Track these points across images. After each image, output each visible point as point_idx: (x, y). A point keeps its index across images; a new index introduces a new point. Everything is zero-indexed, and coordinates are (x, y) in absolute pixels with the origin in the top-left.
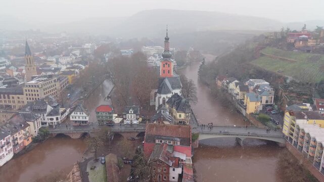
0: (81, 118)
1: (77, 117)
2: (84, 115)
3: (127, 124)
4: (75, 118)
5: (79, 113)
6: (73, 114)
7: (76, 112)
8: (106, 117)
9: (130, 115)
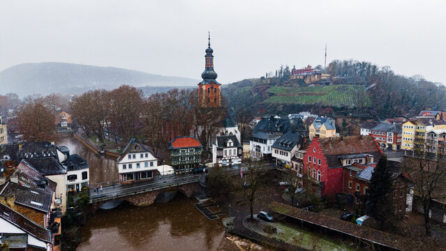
0: (142, 165)
1: (134, 165)
2: (151, 157)
4: (130, 166)
5: (138, 155)
6: (126, 159)
7: (132, 155)
8: (191, 157)
9: (228, 150)
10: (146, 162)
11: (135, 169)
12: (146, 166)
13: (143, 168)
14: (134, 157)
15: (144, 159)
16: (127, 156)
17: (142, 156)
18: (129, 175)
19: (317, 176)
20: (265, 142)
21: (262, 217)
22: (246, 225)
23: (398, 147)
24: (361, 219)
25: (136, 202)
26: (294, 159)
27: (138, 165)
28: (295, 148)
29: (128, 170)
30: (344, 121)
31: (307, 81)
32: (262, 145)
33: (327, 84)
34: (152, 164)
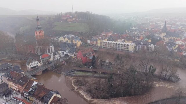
0: (35, 64)
1: (33, 65)
2: (37, 62)
3: (56, 60)
4: (32, 65)
5: (34, 62)
6: (31, 64)
7: (32, 62)
8: (47, 60)
9: (56, 55)
10: (36, 63)
11: (33, 66)
12: (36, 64)
13: (35, 65)
14: (33, 63)
15: (35, 63)
16: (31, 63)
17: (35, 62)
18: (32, 68)
19: (81, 59)
20: (65, 51)
21: (71, 71)
22: (69, 73)
23: (97, 45)
24: (91, 67)
25: (37, 74)
26: (74, 55)
27: (34, 64)
28: (75, 53)
29: (32, 67)
30: (83, 37)
31: (68, 20)
32: (64, 52)
33: (75, 22)
34: (37, 64)
